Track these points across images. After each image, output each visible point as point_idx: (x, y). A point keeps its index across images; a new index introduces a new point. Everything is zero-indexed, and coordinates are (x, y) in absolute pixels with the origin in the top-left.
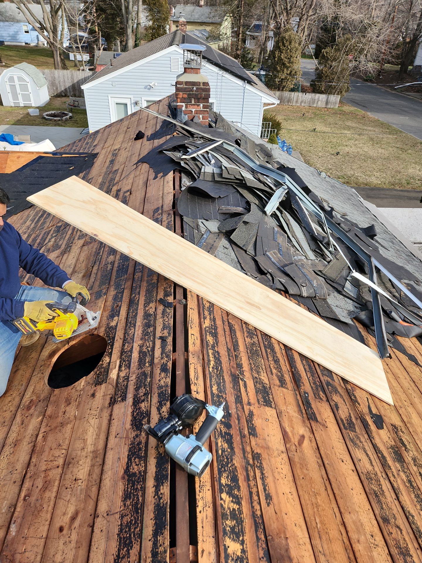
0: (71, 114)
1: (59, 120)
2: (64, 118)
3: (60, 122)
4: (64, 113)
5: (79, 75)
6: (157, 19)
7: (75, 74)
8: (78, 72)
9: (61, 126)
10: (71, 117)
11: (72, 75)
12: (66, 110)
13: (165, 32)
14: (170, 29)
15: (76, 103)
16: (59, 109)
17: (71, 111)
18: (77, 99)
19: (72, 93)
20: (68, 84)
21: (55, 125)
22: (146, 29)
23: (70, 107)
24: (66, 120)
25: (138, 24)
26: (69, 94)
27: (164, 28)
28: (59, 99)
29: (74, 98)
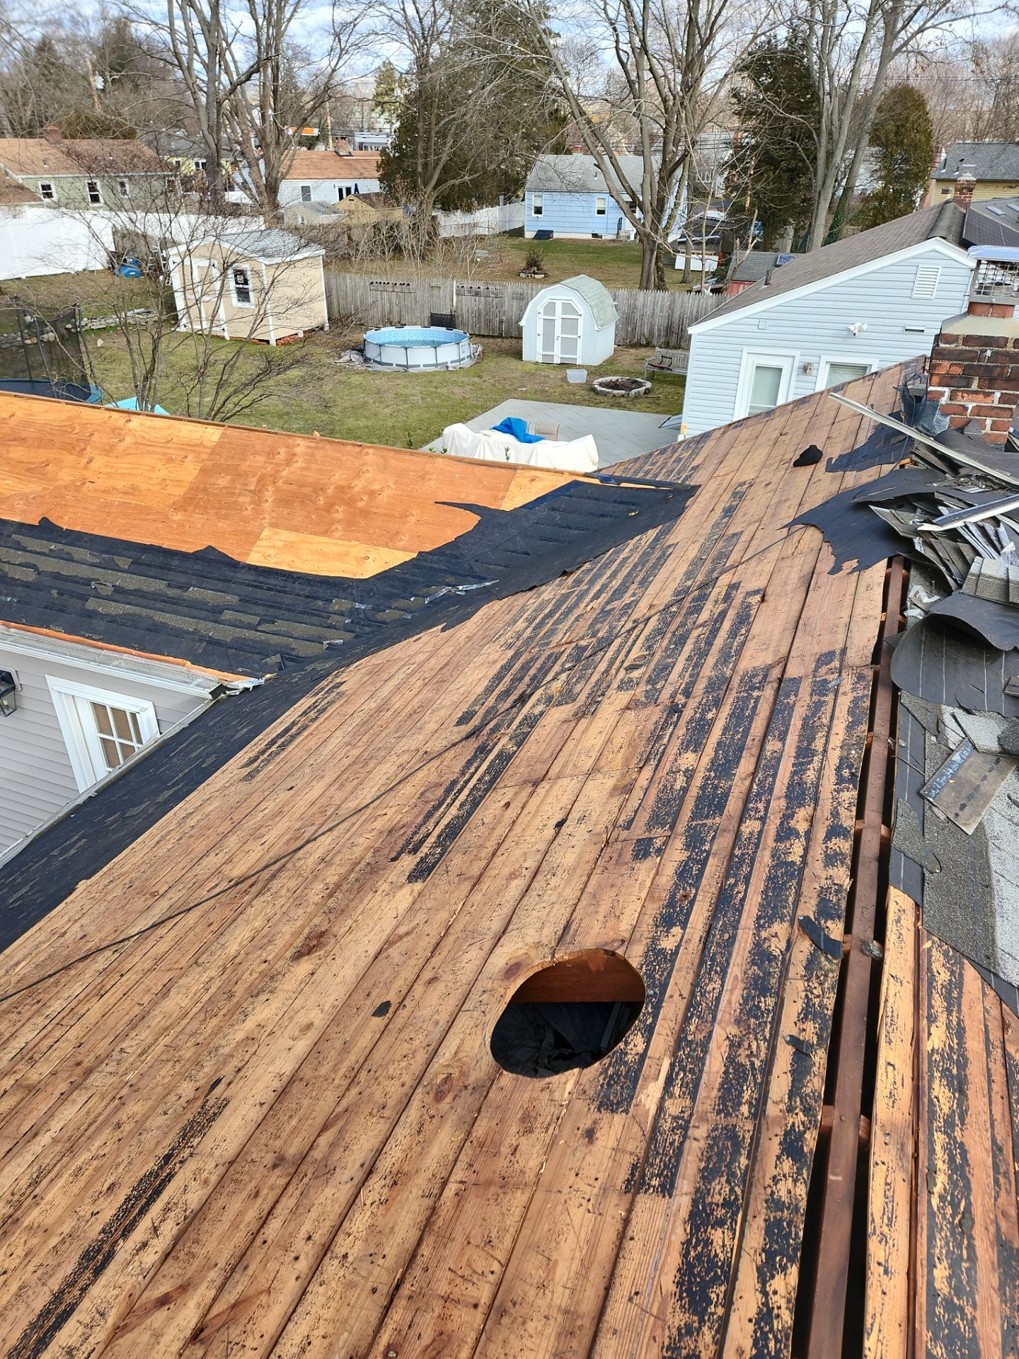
0: (649, 385)
1: (623, 396)
2: (633, 392)
3: (623, 400)
4: (635, 382)
5: (689, 302)
6: (898, 177)
7: (678, 301)
8: (687, 296)
9: (624, 408)
10: (647, 391)
11: (673, 302)
12: (641, 374)
13: (910, 206)
14: (923, 198)
15: (666, 363)
16: (629, 373)
17: (651, 378)
18: (671, 352)
19: (662, 340)
20: (660, 322)
21: (612, 406)
22: (865, 199)
23: (652, 369)
24: (637, 396)
25: (848, 189)
26: (655, 342)
27: (910, 195)
28: (632, 351)
29: (664, 351)
